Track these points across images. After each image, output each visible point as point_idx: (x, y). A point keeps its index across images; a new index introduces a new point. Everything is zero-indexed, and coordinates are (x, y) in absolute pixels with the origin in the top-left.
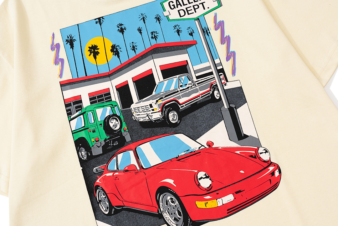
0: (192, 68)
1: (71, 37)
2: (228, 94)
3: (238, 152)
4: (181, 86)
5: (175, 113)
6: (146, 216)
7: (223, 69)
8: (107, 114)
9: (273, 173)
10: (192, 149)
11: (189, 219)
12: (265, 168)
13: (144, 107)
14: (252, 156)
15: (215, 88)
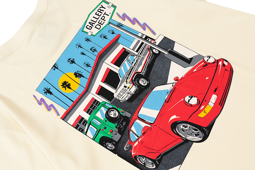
0: (129, 49)
1: (46, 89)
2: (161, 46)
3: (195, 70)
4: (132, 63)
5: (142, 79)
6: (179, 148)
7: (146, 36)
8: (105, 112)
9: (224, 65)
10: (169, 89)
11: (204, 128)
12: (217, 66)
13: (122, 91)
14: (204, 66)
15: (151, 49)
